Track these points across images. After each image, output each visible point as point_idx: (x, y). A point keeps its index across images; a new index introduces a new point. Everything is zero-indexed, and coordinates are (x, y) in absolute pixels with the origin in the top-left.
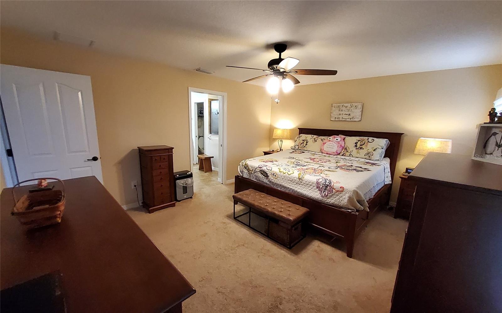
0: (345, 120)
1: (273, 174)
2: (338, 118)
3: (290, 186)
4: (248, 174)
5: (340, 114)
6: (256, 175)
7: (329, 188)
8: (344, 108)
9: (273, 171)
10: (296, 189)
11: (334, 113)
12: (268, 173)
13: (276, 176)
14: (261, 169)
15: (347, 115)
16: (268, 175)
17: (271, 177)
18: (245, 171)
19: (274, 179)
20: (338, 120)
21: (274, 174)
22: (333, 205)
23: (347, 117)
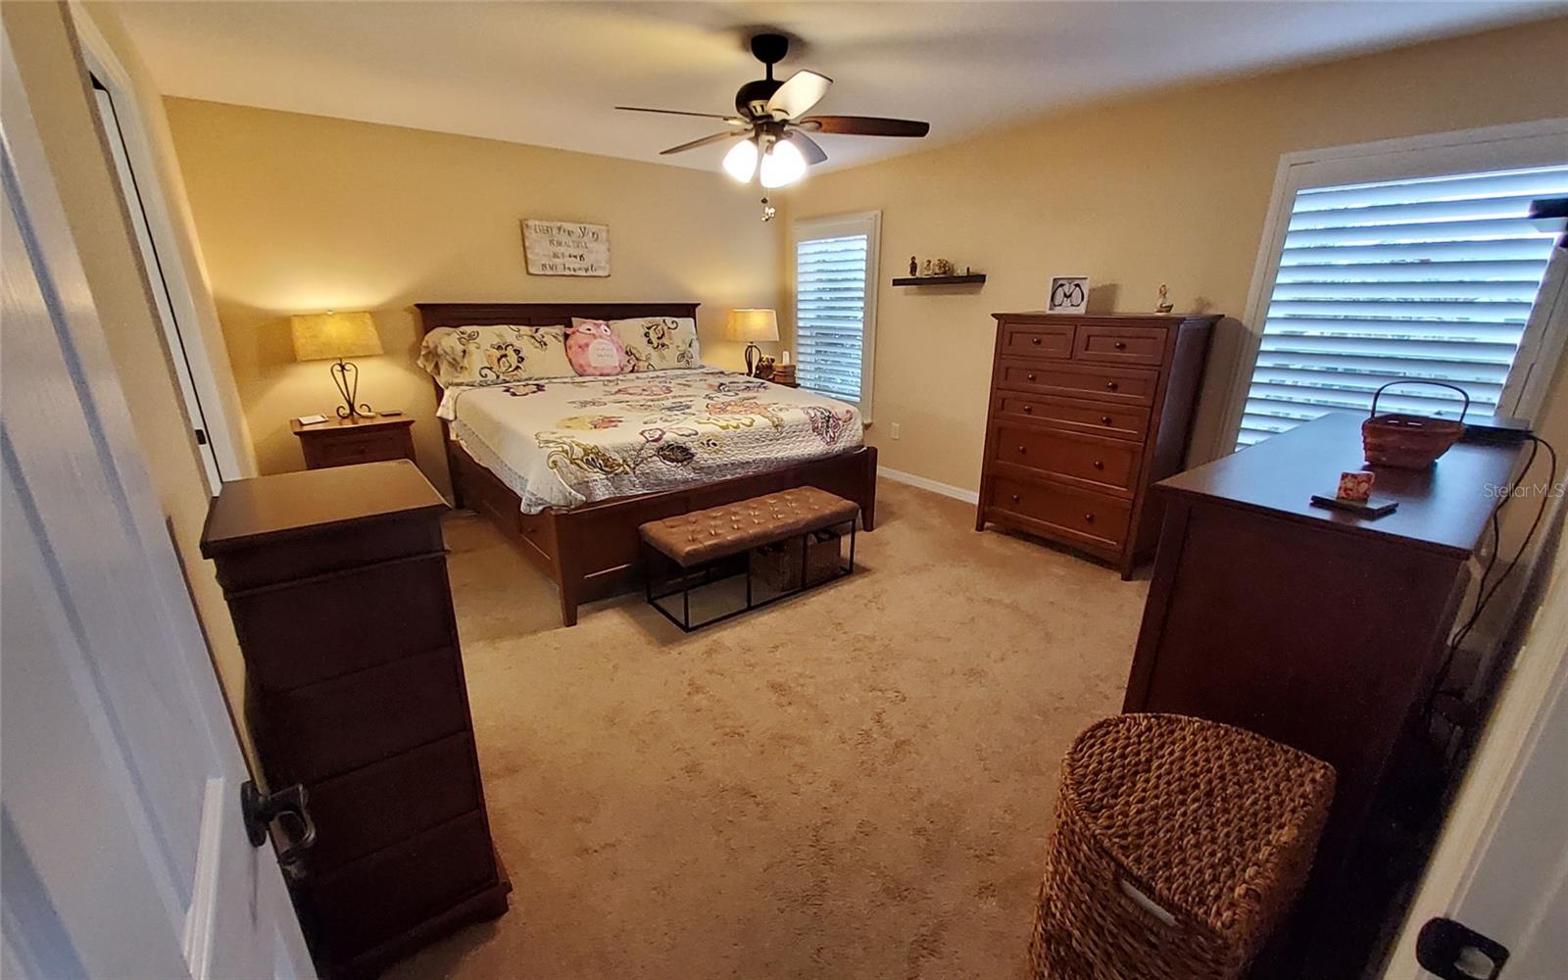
0: (573, 273)
1: (705, 442)
2: (551, 268)
3: (757, 454)
4: (606, 481)
5: (555, 256)
6: (643, 474)
7: (831, 421)
8: (564, 238)
9: (703, 434)
10: (773, 455)
11: (537, 250)
12: (689, 445)
13: (715, 444)
14: (662, 442)
15: (575, 257)
16: (693, 451)
17: (703, 456)
18: (596, 475)
19: (714, 456)
20: (552, 273)
21: (709, 441)
22: (845, 451)
23: (575, 264)
